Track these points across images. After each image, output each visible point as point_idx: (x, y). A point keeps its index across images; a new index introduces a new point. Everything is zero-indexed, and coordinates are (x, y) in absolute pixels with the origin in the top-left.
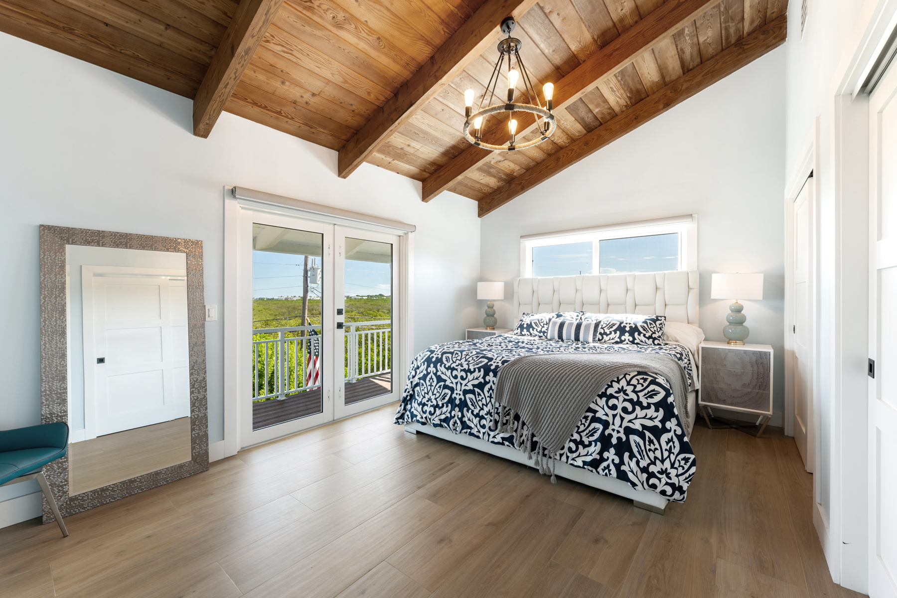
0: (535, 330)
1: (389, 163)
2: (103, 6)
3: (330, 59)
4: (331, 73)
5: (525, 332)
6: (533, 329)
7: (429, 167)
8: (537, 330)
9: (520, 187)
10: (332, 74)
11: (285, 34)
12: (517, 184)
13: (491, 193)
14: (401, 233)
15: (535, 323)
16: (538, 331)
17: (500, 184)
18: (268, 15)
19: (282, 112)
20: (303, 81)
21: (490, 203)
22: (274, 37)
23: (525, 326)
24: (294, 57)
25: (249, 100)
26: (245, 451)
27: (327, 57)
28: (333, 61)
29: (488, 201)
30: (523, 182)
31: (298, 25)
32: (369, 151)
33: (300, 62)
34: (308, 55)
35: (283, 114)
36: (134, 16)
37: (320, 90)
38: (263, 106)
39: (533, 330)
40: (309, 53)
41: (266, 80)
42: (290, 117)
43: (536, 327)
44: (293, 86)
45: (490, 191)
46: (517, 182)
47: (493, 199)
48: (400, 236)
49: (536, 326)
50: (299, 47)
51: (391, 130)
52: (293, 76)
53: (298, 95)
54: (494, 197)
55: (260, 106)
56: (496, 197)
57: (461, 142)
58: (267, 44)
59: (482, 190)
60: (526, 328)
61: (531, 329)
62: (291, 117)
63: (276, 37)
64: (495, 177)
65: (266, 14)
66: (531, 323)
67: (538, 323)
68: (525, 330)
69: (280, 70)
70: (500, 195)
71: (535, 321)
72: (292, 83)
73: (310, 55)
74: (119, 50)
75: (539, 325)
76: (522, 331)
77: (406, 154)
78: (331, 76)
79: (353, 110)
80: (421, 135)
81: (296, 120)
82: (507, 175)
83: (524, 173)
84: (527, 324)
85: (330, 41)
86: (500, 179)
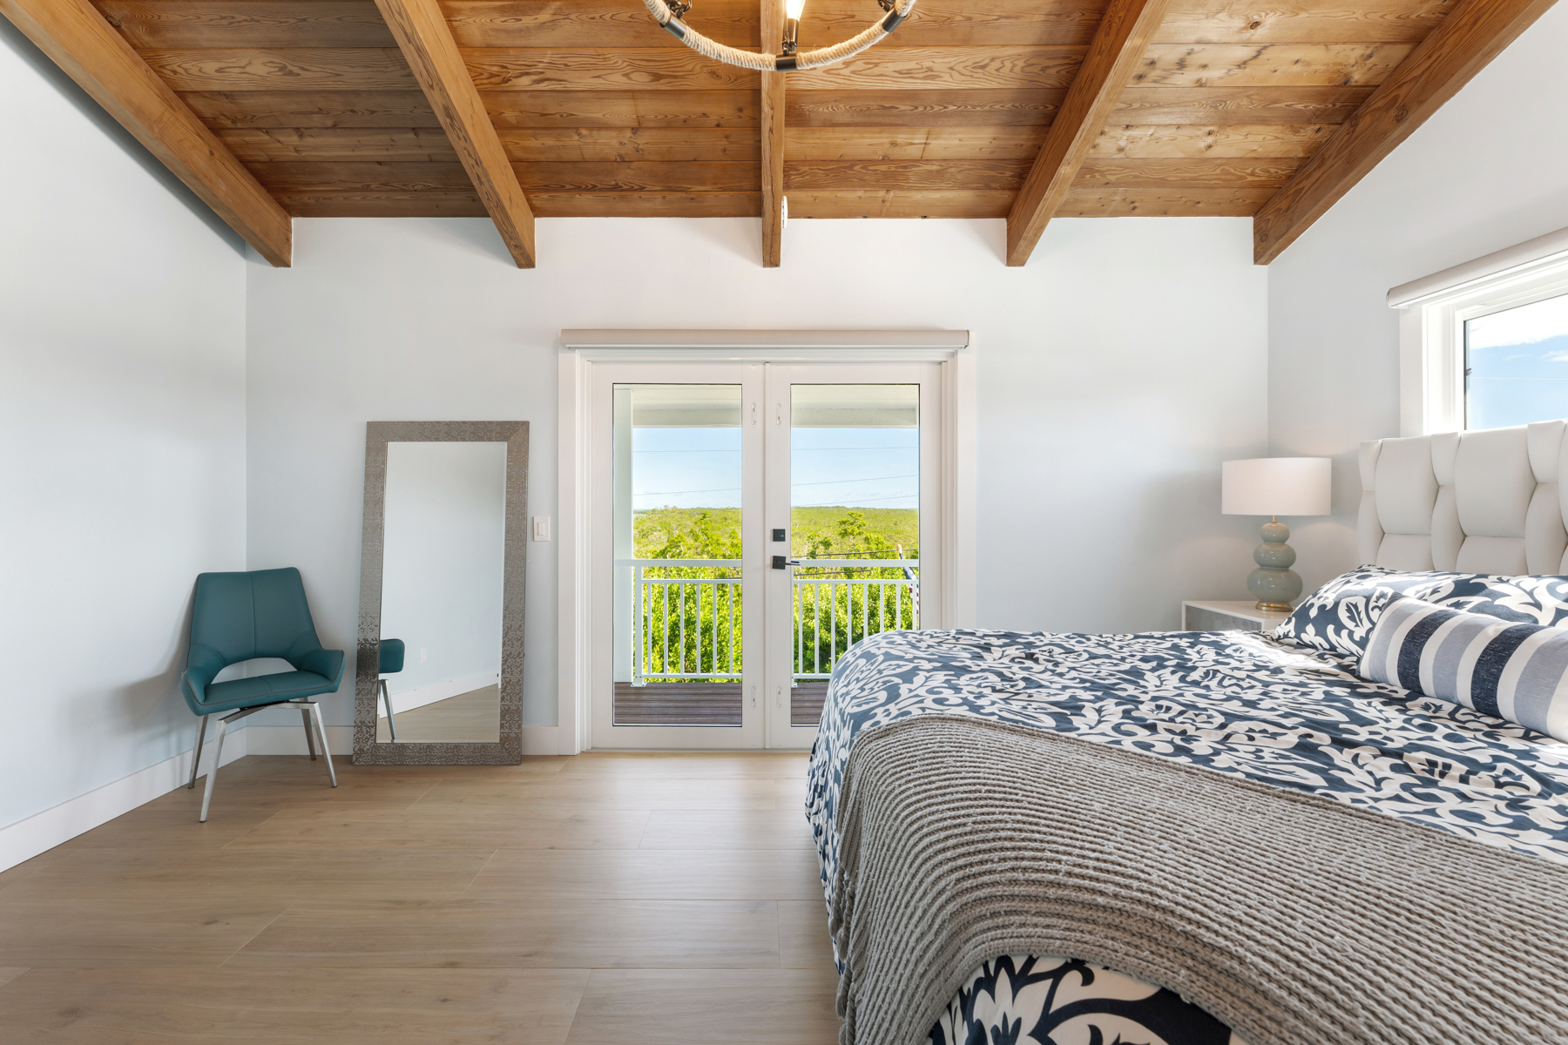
0: (1344, 633)
1: (883, 201)
2: (357, 143)
3: (600, 51)
4: (624, 75)
5: (1310, 634)
6: (1339, 627)
7: (993, 173)
8: (1351, 634)
9: (1393, 112)
10: (626, 75)
11: (512, 52)
12: (1379, 108)
13: (1290, 177)
14: (938, 355)
15: (1352, 610)
16: (1357, 638)
17: (1308, 134)
18: (412, 40)
19: (620, 184)
20: (600, 116)
21: (1288, 209)
22: (506, 68)
23: (1313, 613)
24: (554, 82)
25: (568, 187)
26: (595, 753)
27: (591, 51)
28: (605, 51)
29: (1284, 204)
30: (1403, 92)
31: (512, 24)
32: (770, 193)
33: (570, 86)
34: (566, 65)
35: (625, 187)
36: (384, 138)
37: (635, 116)
38: (590, 186)
39: (1338, 632)
40: (565, 61)
41: (557, 143)
42: (636, 187)
43: (1350, 624)
44: (595, 133)
45: (1282, 170)
46: (1380, 104)
47: (1298, 192)
48: (940, 363)
49: (1352, 618)
50: (545, 61)
51: (771, 130)
52: (582, 115)
53: (614, 142)
54: (1301, 186)
55: (587, 190)
56: (1306, 184)
57: (1036, 69)
58: (509, 83)
59: (1241, 178)
60: (1315, 622)
61: (1330, 629)
62: (638, 187)
63: (509, 66)
64: (1263, 121)
65: (409, 41)
66: (1336, 604)
67: (1362, 608)
68: (1310, 629)
69: (558, 116)
70: (1322, 170)
71: (1353, 600)
72: (591, 129)
73: (569, 64)
74: (412, 188)
75: (1363, 615)
76: (1300, 629)
77: (905, 167)
78: (625, 80)
79: (716, 123)
80: (904, 107)
81: (649, 188)
82: (1321, 95)
83: (1407, 57)
84: (1322, 608)
85: (571, 16)
86: (1294, 121)
